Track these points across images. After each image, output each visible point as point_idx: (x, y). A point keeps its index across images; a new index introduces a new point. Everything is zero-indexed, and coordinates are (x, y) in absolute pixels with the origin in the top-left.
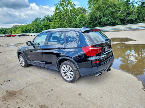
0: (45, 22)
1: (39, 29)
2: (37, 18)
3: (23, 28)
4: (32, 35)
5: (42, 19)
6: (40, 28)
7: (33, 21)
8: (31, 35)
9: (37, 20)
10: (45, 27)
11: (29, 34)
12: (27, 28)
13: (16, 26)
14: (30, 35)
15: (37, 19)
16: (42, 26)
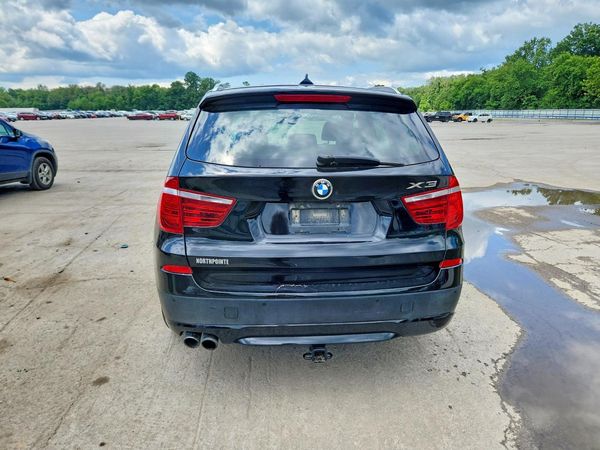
0: (564, 59)
1: (530, 91)
2: (533, 42)
3: (459, 87)
4: (480, 119)
5: (554, 45)
6: (534, 87)
7: (507, 58)
8: (475, 120)
9: (530, 48)
10: (557, 84)
11: (471, 114)
12: (477, 90)
13: (439, 78)
14: (471, 118)
15: (528, 48)
16: (547, 79)
